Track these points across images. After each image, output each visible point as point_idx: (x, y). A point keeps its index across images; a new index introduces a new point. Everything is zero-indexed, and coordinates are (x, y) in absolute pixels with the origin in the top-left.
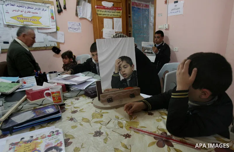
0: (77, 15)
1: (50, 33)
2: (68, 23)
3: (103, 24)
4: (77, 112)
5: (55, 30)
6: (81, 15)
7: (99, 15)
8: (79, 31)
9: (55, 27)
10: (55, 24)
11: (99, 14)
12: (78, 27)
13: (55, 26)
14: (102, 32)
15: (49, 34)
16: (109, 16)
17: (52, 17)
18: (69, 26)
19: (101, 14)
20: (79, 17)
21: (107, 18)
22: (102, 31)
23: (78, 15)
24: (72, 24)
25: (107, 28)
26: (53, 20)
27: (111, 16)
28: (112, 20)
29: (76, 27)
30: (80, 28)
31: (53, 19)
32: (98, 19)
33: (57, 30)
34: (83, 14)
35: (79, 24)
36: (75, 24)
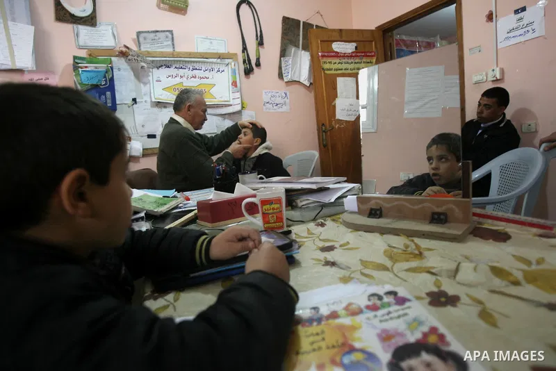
0: (281, 76)
1: (229, 114)
2: (264, 93)
3: (335, 88)
4: (335, 250)
5: (238, 108)
6: (289, 77)
7: (326, 72)
8: (285, 109)
9: (239, 101)
10: (239, 96)
11: (328, 70)
12: (282, 101)
13: (240, 99)
14: (334, 106)
15: (227, 116)
16: (349, 71)
17: (234, 84)
18: (266, 98)
19: (330, 70)
20: (286, 80)
21: (343, 75)
22: (333, 104)
23: (284, 75)
24: (270, 94)
25: (345, 98)
26: (235, 88)
27: (354, 71)
28: (355, 79)
29: (279, 100)
30: (288, 101)
31: (236, 86)
32: (325, 80)
33: (243, 107)
34: (294, 73)
35: (286, 94)
36: (277, 95)
